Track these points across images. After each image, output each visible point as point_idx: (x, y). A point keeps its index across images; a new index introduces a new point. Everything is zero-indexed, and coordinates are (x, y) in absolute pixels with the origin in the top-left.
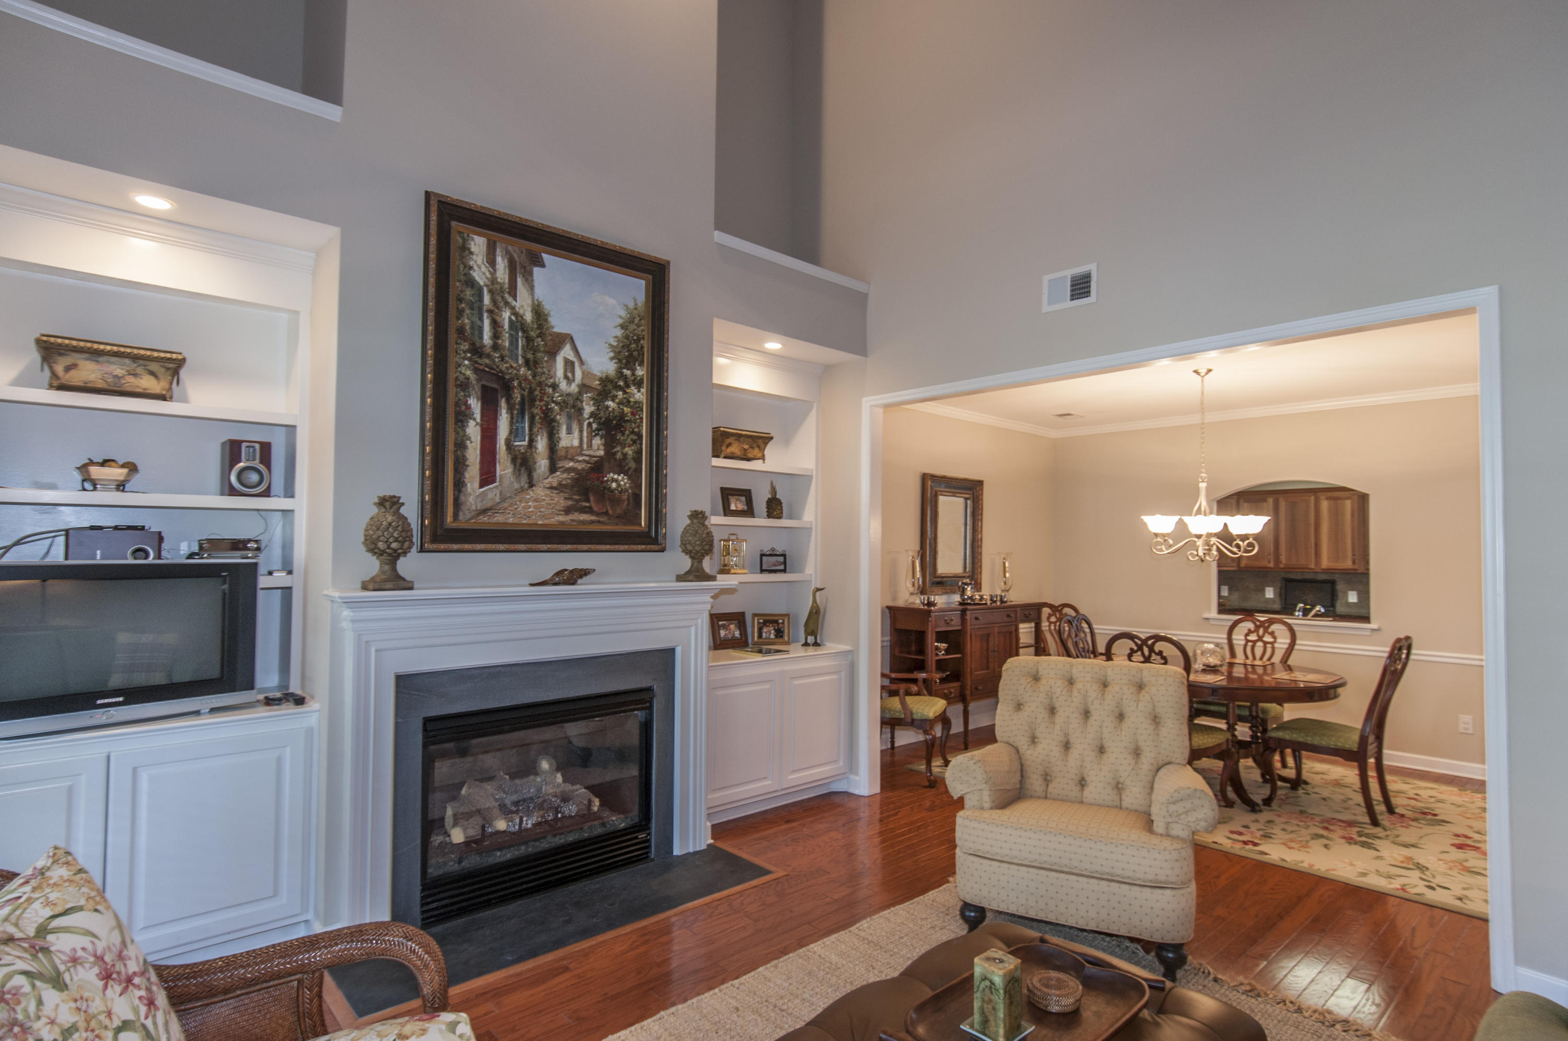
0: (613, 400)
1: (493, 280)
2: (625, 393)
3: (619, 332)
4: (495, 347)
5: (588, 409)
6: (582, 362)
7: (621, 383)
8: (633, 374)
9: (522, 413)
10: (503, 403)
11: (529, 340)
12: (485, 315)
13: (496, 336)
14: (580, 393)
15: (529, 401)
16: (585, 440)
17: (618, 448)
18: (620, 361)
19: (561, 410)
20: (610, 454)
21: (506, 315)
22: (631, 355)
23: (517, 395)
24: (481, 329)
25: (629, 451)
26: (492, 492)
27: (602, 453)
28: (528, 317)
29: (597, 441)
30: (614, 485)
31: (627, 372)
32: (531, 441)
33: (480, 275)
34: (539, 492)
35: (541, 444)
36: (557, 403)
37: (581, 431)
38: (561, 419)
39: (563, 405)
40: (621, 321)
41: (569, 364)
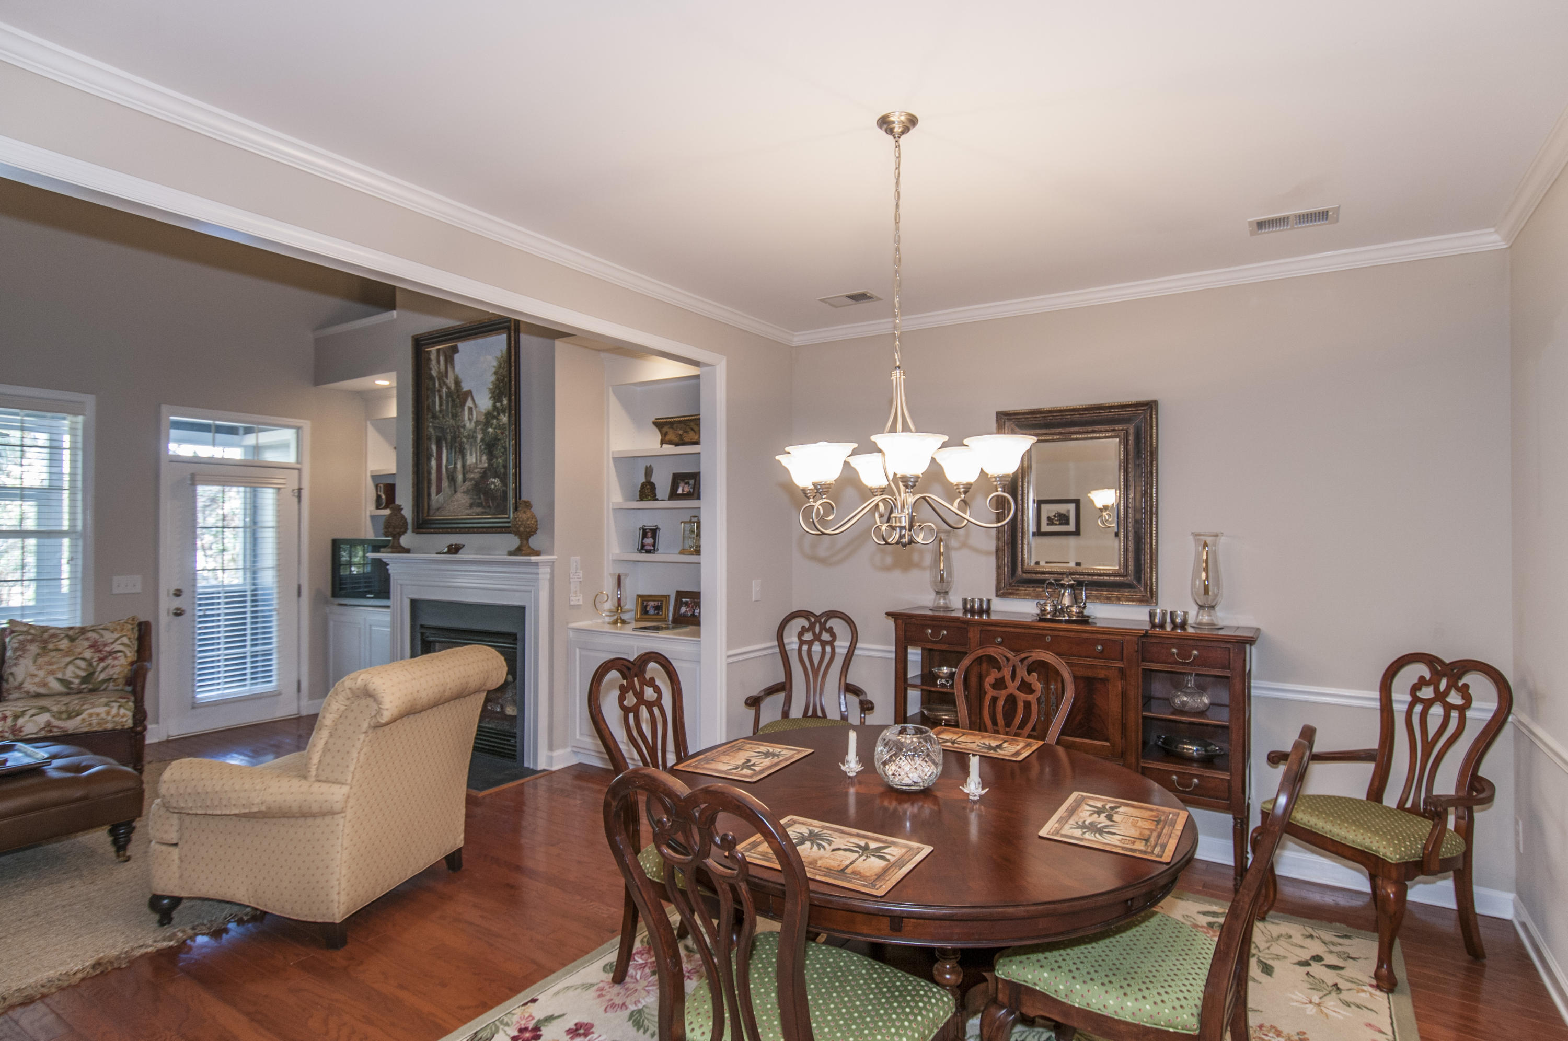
0: (491, 427)
1: (439, 372)
2: (497, 419)
3: (493, 378)
4: (441, 411)
5: (480, 436)
6: (476, 406)
7: (495, 414)
8: (502, 405)
9: (451, 449)
10: (444, 445)
11: (453, 401)
12: (437, 393)
13: (441, 405)
14: (475, 428)
15: (454, 438)
16: (478, 458)
17: (495, 460)
18: (494, 398)
19: (468, 441)
20: (490, 464)
21: (444, 390)
22: (500, 391)
23: (449, 437)
24: (435, 402)
25: (500, 461)
26: (441, 497)
27: (486, 465)
28: (453, 387)
29: (484, 458)
30: (493, 486)
31: (498, 404)
32: (455, 464)
33: (434, 373)
34: (459, 495)
35: (459, 466)
36: (465, 437)
37: (476, 453)
38: (467, 447)
39: (468, 437)
40: (494, 370)
41: (470, 409)
